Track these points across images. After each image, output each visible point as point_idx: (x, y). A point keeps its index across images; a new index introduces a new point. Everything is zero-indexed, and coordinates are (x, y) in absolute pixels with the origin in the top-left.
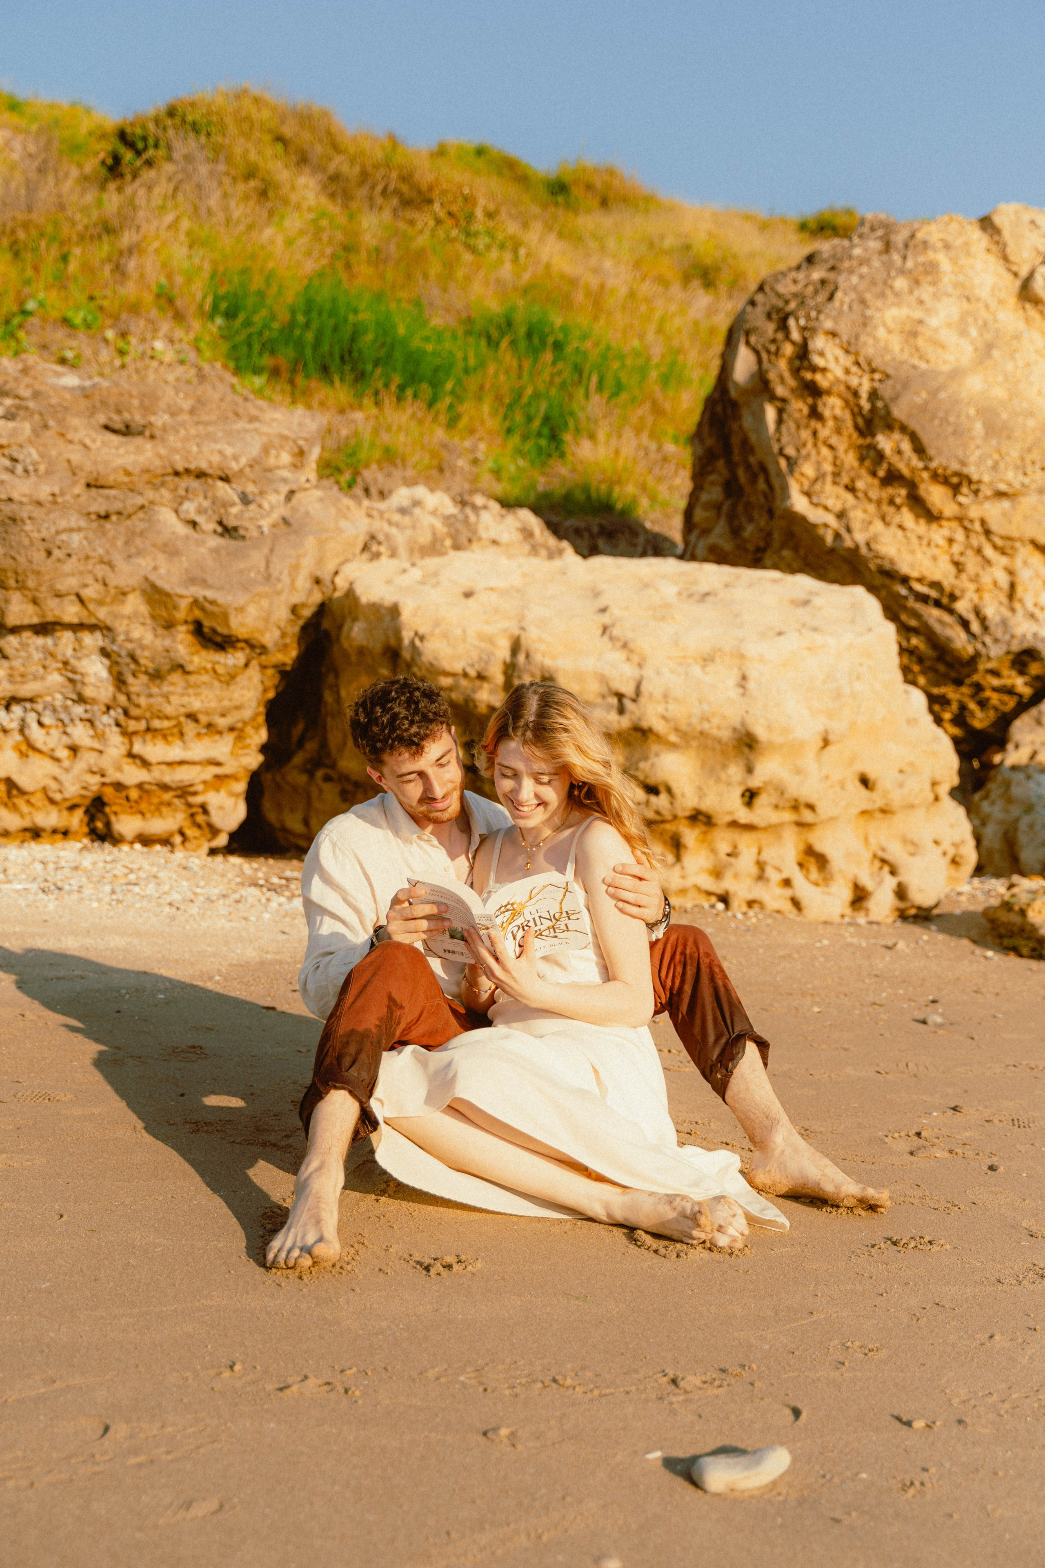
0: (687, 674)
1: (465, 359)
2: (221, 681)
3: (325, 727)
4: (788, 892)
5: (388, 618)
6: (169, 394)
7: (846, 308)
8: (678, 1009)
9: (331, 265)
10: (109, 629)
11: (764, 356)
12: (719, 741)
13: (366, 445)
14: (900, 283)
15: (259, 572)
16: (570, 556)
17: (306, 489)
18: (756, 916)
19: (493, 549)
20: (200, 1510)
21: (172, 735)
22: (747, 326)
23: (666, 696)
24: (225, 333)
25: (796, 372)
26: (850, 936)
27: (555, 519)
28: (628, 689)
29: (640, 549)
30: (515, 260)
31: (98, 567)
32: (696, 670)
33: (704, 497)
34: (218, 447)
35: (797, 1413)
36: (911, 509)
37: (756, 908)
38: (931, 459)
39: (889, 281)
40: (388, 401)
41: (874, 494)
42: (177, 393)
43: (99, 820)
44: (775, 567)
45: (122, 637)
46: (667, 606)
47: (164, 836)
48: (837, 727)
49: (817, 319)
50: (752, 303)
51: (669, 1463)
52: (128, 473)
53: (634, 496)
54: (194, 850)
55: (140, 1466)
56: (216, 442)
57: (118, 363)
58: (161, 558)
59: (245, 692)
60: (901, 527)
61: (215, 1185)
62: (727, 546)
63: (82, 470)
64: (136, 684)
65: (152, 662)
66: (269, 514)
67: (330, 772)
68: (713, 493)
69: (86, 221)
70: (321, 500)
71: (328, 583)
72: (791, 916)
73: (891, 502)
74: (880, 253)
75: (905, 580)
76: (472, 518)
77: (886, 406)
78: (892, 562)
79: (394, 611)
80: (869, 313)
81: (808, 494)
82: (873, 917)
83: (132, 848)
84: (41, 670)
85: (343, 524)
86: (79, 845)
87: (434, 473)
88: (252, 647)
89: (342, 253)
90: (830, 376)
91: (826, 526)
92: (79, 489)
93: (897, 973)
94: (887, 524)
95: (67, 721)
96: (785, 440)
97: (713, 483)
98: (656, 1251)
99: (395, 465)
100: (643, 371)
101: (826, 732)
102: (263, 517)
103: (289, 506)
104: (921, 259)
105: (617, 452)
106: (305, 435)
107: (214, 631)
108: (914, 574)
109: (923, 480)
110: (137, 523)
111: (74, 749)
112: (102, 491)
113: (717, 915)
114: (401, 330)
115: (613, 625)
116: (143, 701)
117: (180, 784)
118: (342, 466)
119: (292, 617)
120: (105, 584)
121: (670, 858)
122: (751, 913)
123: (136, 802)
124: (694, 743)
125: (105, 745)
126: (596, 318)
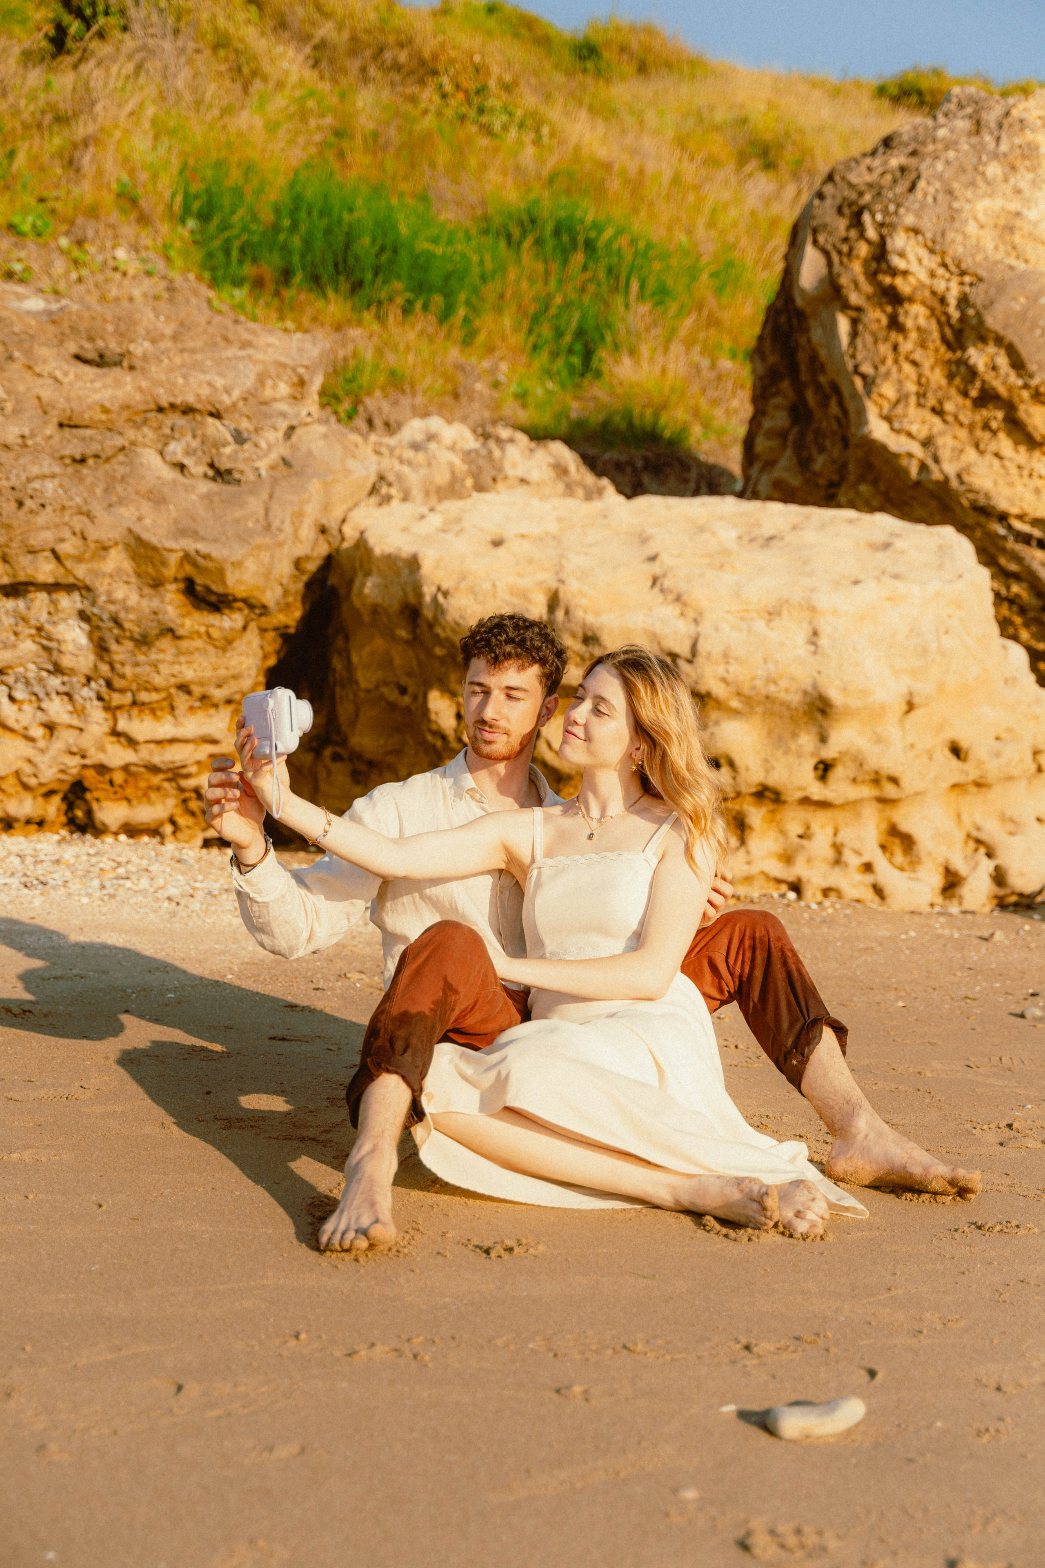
0: (749, 631)
1: (482, 263)
2: (216, 647)
3: (333, 699)
4: (869, 879)
5: (405, 572)
6: (147, 317)
7: (930, 199)
8: (748, 997)
9: (321, 153)
10: (88, 589)
11: (835, 258)
12: (788, 707)
13: (368, 369)
14: (994, 170)
15: (257, 521)
16: (612, 497)
17: (306, 424)
18: (833, 906)
19: (522, 490)
20: (284, 1452)
21: (162, 709)
22: (814, 223)
23: (726, 656)
24: (198, 237)
25: (872, 276)
26: (939, 925)
27: (591, 452)
28: (683, 649)
29: (692, 485)
30: (537, 142)
31: (76, 518)
32: (760, 625)
33: (767, 424)
34: (208, 377)
35: (872, 1374)
36: (1009, 434)
37: (833, 897)
38: (1031, 376)
39: (981, 168)
40: (394, 314)
41: (965, 418)
42: (157, 317)
43: (79, 808)
44: (852, 505)
45: (103, 598)
46: (727, 552)
47: (153, 826)
48: (923, 688)
49: (896, 213)
50: (820, 196)
51: (744, 1416)
52: (106, 411)
53: (685, 423)
54: (187, 842)
55: (218, 1418)
56: (204, 372)
57: (74, 276)
58: (146, 508)
59: (243, 659)
60: (997, 455)
61: (256, 1176)
62: (795, 481)
63: (54, 407)
64: (120, 652)
65: (139, 626)
66: (266, 455)
67: (339, 750)
68: (778, 419)
69: (32, 107)
70: (325, 436)
71: (335, 532)
72: (874, 906)
73: (986, 426)
74: (969, 134)
75: (1003, 518)
76: (497, 453)
77: (978, 315)
78: (987, 496)
79: (414, 563)
80: (956, 205)
81: (888, 419)
82: (967, 906)
83: (117, 840)
84: (13, 638)
85: (351, 463)
86: (56, 837)
87: (448, 399)
88: (251, 607)
89: (332, 139)
90: (912, 280)
91: (910, 455)
92: (51, 429)
93: (994, 966)
94: (982, 453)
95: (42, 695)
96: (860, 356)
97: (776, 407)
98: (726, 1236)
99: (403, 392)
100: (693, 274)
101: (911, 694)
102: (260, 458)
103: (288, 443)
104: (1017, 141)
105: (664, 371)
106: (305, 363)
107: (208, 589)
108: (1014, 510)
109: (1022, 401)
110: (116, 467)
111: (50, 728)
112: (75, 431)
113: (788, 905)
114: (404, 230)
115: (664, 575)
116: (128, 671)
117: (171, 766)
118: (340, 393)
119: (296, 573)
120: (85, 539)
121: (734, 842)
122: (827, 903)
123: (121, 786)
124: (759, 710)
125: (86, 722)
126: (635, 211)
